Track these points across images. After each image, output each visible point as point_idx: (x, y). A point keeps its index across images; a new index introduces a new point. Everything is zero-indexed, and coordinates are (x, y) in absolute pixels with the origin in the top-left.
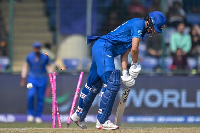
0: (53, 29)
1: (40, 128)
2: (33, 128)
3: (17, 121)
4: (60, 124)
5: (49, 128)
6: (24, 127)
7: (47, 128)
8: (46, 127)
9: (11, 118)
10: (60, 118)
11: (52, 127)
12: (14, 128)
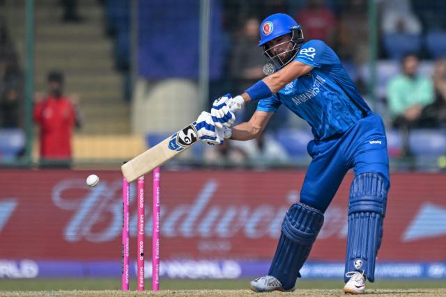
0: (123, 66)
1: (95, 292)
2: (77, 290)
3: (42, 274)
4: (141, 281)
5: (114, 291)
6: (57, 290)
7: (109, 291)
8: (108, 289)
9: (30, 269)
10: (143, 269)
11: (121, 289)
12: (35, 292)
